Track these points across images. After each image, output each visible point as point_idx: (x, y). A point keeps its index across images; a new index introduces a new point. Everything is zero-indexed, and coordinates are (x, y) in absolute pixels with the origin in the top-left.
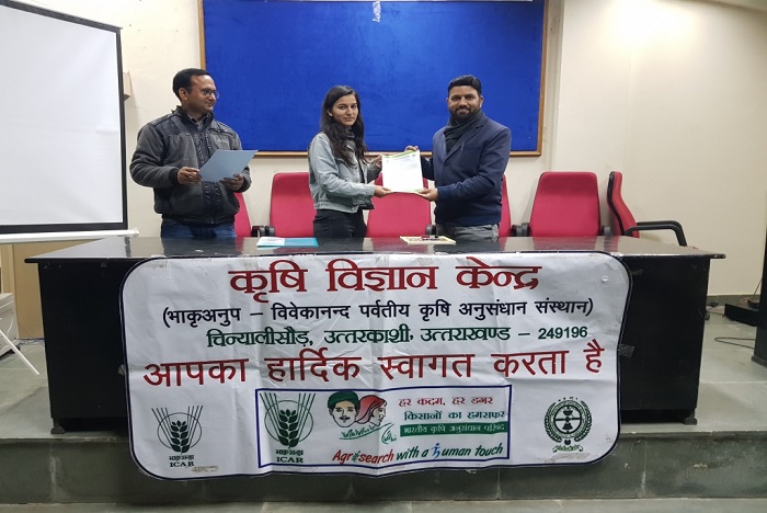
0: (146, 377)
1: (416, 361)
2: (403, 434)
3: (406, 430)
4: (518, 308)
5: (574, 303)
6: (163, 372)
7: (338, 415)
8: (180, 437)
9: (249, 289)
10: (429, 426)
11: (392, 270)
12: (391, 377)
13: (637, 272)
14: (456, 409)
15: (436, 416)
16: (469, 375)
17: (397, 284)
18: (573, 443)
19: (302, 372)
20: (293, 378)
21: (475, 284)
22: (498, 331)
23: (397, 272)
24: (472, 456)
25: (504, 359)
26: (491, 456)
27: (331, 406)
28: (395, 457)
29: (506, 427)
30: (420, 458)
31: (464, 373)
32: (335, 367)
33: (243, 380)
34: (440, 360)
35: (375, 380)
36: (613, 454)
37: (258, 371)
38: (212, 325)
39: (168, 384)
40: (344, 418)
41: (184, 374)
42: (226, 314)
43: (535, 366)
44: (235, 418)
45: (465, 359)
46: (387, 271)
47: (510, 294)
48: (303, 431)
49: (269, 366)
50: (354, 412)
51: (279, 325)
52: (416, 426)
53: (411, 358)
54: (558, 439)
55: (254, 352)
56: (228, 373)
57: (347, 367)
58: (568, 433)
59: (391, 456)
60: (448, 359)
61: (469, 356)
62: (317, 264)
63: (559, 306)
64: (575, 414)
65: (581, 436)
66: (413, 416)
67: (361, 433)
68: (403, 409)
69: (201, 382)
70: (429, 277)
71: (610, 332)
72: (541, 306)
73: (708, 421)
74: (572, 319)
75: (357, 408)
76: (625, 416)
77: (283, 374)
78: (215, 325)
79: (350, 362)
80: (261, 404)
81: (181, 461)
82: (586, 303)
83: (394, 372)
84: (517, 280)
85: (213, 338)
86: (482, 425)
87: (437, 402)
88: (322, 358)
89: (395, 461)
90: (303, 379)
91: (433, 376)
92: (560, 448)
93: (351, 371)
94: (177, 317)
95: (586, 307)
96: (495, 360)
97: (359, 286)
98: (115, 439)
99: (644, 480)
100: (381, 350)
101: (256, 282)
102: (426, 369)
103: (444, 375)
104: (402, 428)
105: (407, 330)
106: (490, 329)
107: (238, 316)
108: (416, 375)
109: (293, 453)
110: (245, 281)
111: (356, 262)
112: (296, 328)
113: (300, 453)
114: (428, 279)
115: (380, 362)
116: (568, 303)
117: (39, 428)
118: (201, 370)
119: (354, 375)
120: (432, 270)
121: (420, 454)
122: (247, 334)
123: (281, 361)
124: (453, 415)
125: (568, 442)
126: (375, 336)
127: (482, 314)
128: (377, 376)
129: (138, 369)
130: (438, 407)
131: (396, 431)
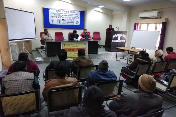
15: (69, 21)
27: (62, 20)
30: (68, 24)
42: (55, 13)
43: (75, 18)
45: (71, 18)
51: (59, 14)
56: (56, 17)
58: (77, 23)
72: (75, 14)
80: (58, 20)
86: (72, 22)
88: (62, 17)
94: (52, 13)
95: (78, 15)
102: (68, 18)
105: (67, 15)
123: (59, 17)
127: (72, 15)
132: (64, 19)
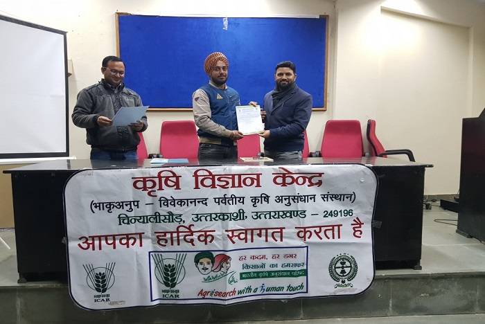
0: (79, 245)
1: (249, 232)
2: (242, 278)
3: (244, 276)
4: (311, 198)
5: (344, 195)
6: (90, 242)
7: (201, 267)
8: (101, 283)
9: (145, 188)
10: (258, 273)
11: (234, 176)
12: (234, 242)
13: (381, 176)
14: (274, 262)
15: (262, 267)
16: (282, 240)
17: (237, 184)
18: (347, 282)
19: (178, 240)
20: (172, 244)
21: (284, 184)
22: (299, 213)
23: (236, 177)
24: (285, 291)
25: (303, 230)
26: (296, 291)
27: (197, 261)
28: (237, 293)
29: (305, 273)
30: (252, 293)
31: (279, 239)
32: (199, 237)
33: (141, 245)
34: (263, 231)
35: (224, 244)
36: (371, 288)
37: (150, 240)
38: (121, 211)
39: (94, 249)
40: (205, 269)
41: (103, 242)
42: (130, 204)
43: (322, 234)
44: (136, 270)
45: (279, 230)
46: (231, 177)
47: (305, 190)
48: (179, 278)
49: (158, 237)
50: (211, 265)
51: (164, 211)
52: (250, 273)
53: (246, 230)
54: (337, 280)
55: (148, 228)
56: (131, 241)
57: (206, 236)
58: (343, 276)
59: (234, 292)
60: (269, 231)
61: (281, 229)
62: (187, 173)
63: (335, 197)
64: (348, 264)
65: (351, 277)
66: (248, 267)
67: (215, 278)
68: (242, 263)
69: (114, 248)
70: (256, 180)
71: (367, 213)
72: (324, 197)
73: (428, 267)
74: (343, 205)
75: (213, 262)
76: (378, 265)
77: (166, 242)
78: (123, 211)
79: (208, 233)
80: (152, 261)
81: (101, 298)
82: (351, 195)
83: (235, 239)
84: (310, 181)
85: (121, 220)
86: (291, 271)
87: (263, 258)
88: (191, 231)
89: (237, 296)
90: (179, 244)
91: (259, 241)
92: (339, 285)
93: (209, 239)
94: (99, 206)
95: (351, 197)
96: (297, 231)
97: (213, 186)
98: (59, 285)
99: (391, 305)
100: (227, 225)
101: (149, 184)
102: (255, 237)
103: (267, 241)
104: (241, 274)
105: (243, 212)
106: (294, 211)
107: (138, 206)
108: (249, 241)
109: (173, 291)
110: (142, 184)
111: (211, 171)
112: (174, 212)
113: (178, 291)
114: (255, 181)
115: (227, 233)
116: (341, 195)
117: (10, 279)
118: (114, 240)
119: (211, 242)
120: (258, 175)
121: (252, 291)
122: (144, 217)
123: (165, 233)
124: (272, 266)
125: (343, 282)
126: (223, 217)
127: (289, 202)
128: (225, 242)
129: (74, 240)
130: (263, 261)
131: (237, 276)
132: (216, 246)
